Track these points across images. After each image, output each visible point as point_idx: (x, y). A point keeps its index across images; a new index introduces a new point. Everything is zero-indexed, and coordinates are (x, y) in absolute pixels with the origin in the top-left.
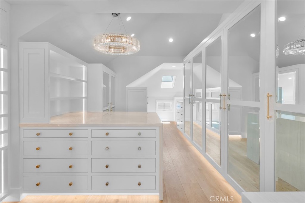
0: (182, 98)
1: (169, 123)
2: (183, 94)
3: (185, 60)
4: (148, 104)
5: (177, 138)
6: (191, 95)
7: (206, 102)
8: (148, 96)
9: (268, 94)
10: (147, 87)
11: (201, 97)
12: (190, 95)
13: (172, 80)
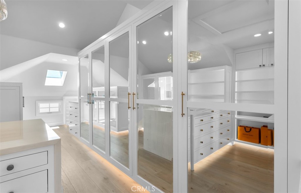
0: (77, 98)
1: (58, 127)
2: (78, 93)
3: (80, 54)
4: (24, 107)
5: (71, 145)
6: (90, 94)
7: (110, 102)
8: (23, 96)
9: (182, 92)
10: (22, 83)
11: (96, 96)
12: (88, 94)
13: (61, 76)
